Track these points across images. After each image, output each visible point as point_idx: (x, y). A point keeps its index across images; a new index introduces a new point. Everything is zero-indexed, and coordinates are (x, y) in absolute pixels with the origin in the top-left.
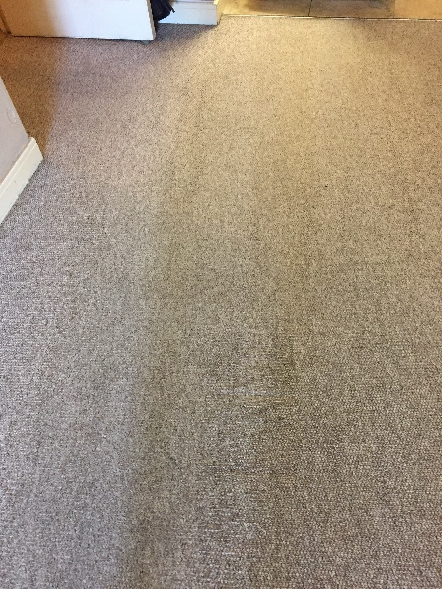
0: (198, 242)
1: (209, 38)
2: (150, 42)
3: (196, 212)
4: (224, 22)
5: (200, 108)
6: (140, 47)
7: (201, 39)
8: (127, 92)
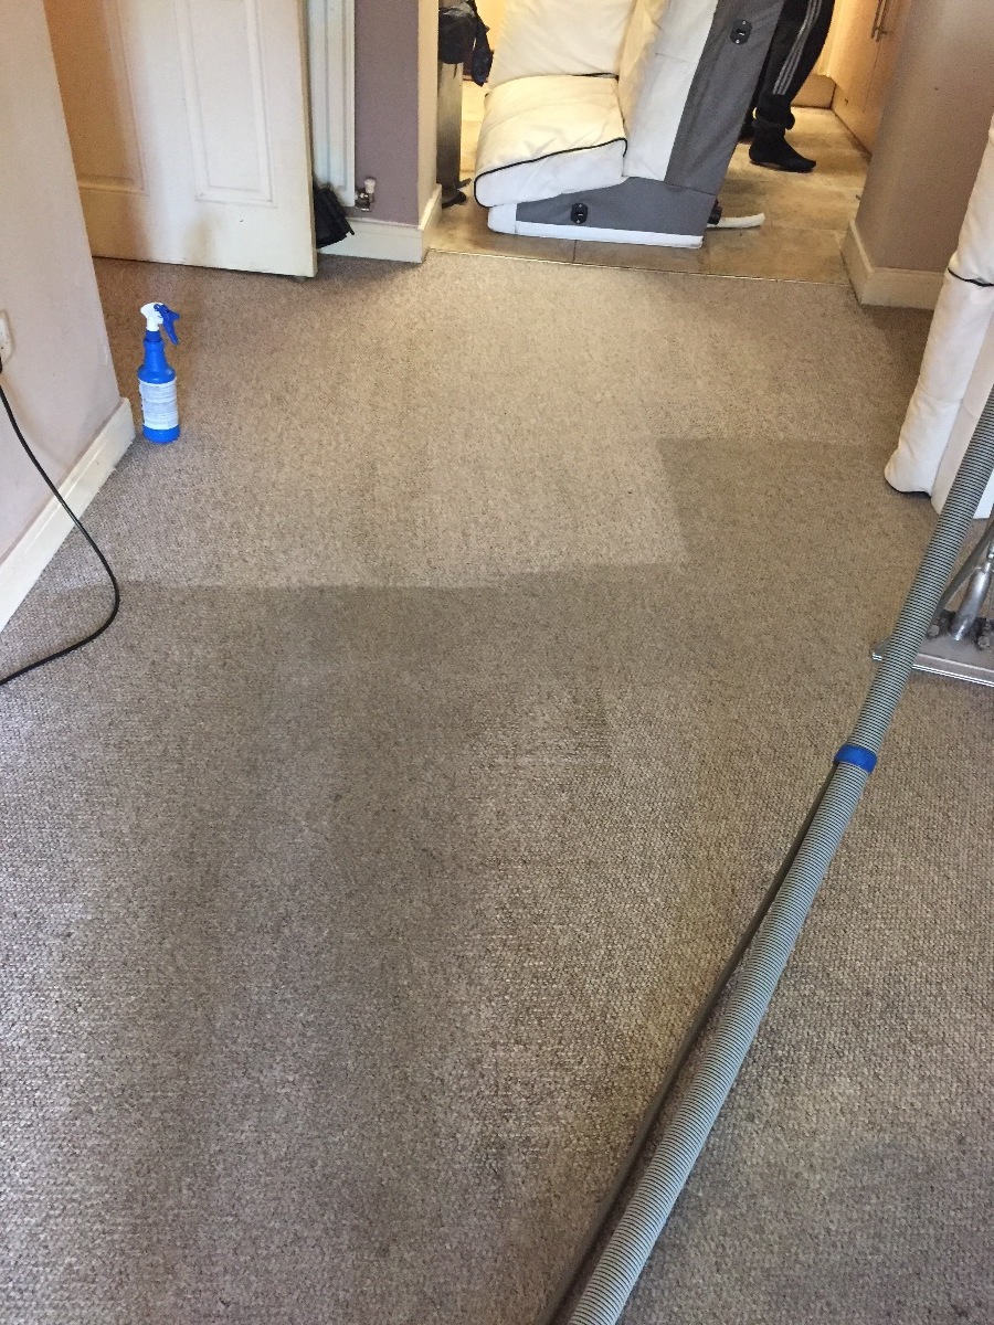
0: (429, 562)
1: (410, 281)
2: (307, 278)
3: (420, 520)
4: (432, 259)
5: (407, 379)
6: (290, 285)
7: (396, 281)
8: (275, 350)
